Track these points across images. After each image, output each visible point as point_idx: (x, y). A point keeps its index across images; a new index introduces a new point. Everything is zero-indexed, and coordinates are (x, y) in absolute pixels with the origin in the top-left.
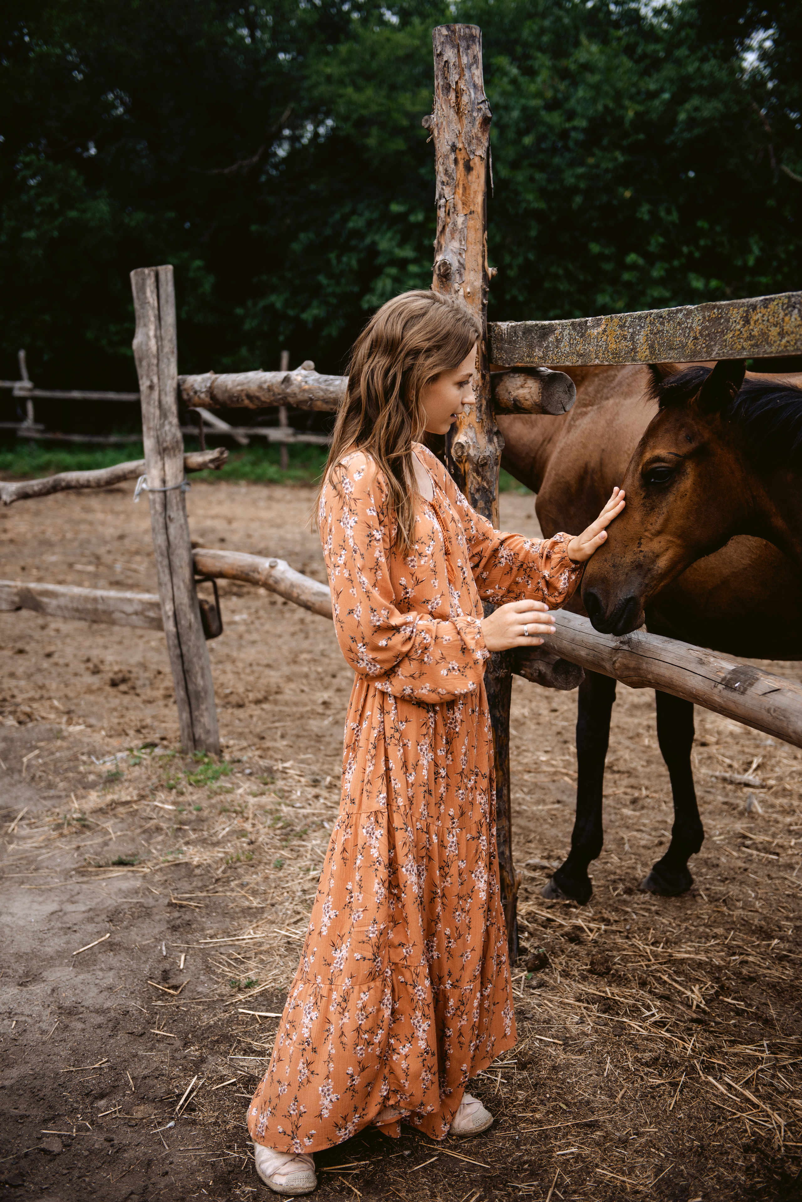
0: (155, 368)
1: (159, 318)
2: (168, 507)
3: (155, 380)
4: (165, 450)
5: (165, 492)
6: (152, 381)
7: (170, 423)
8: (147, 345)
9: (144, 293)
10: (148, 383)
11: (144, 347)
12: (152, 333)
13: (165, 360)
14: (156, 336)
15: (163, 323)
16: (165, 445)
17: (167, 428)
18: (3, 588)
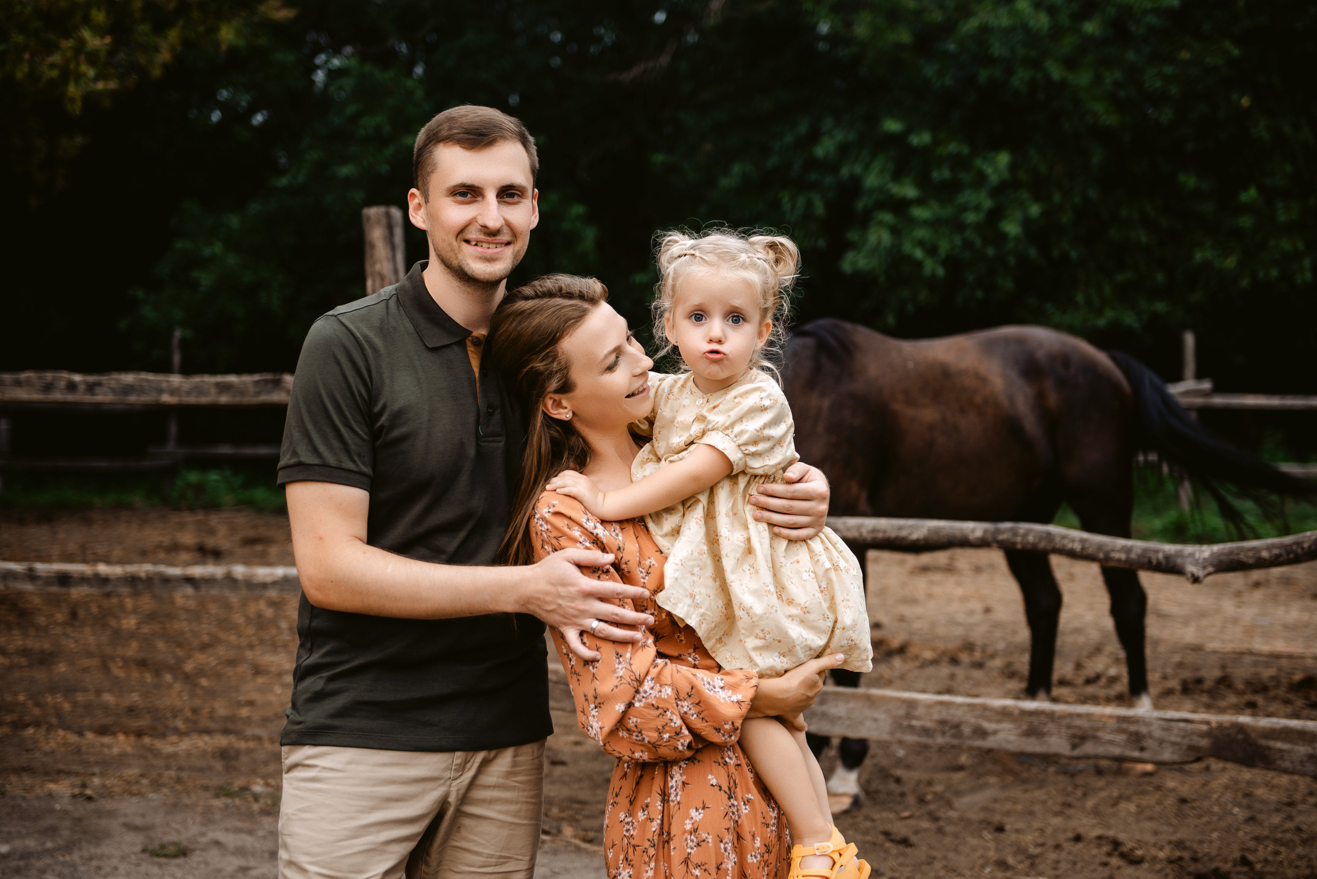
18: (1174, 724)
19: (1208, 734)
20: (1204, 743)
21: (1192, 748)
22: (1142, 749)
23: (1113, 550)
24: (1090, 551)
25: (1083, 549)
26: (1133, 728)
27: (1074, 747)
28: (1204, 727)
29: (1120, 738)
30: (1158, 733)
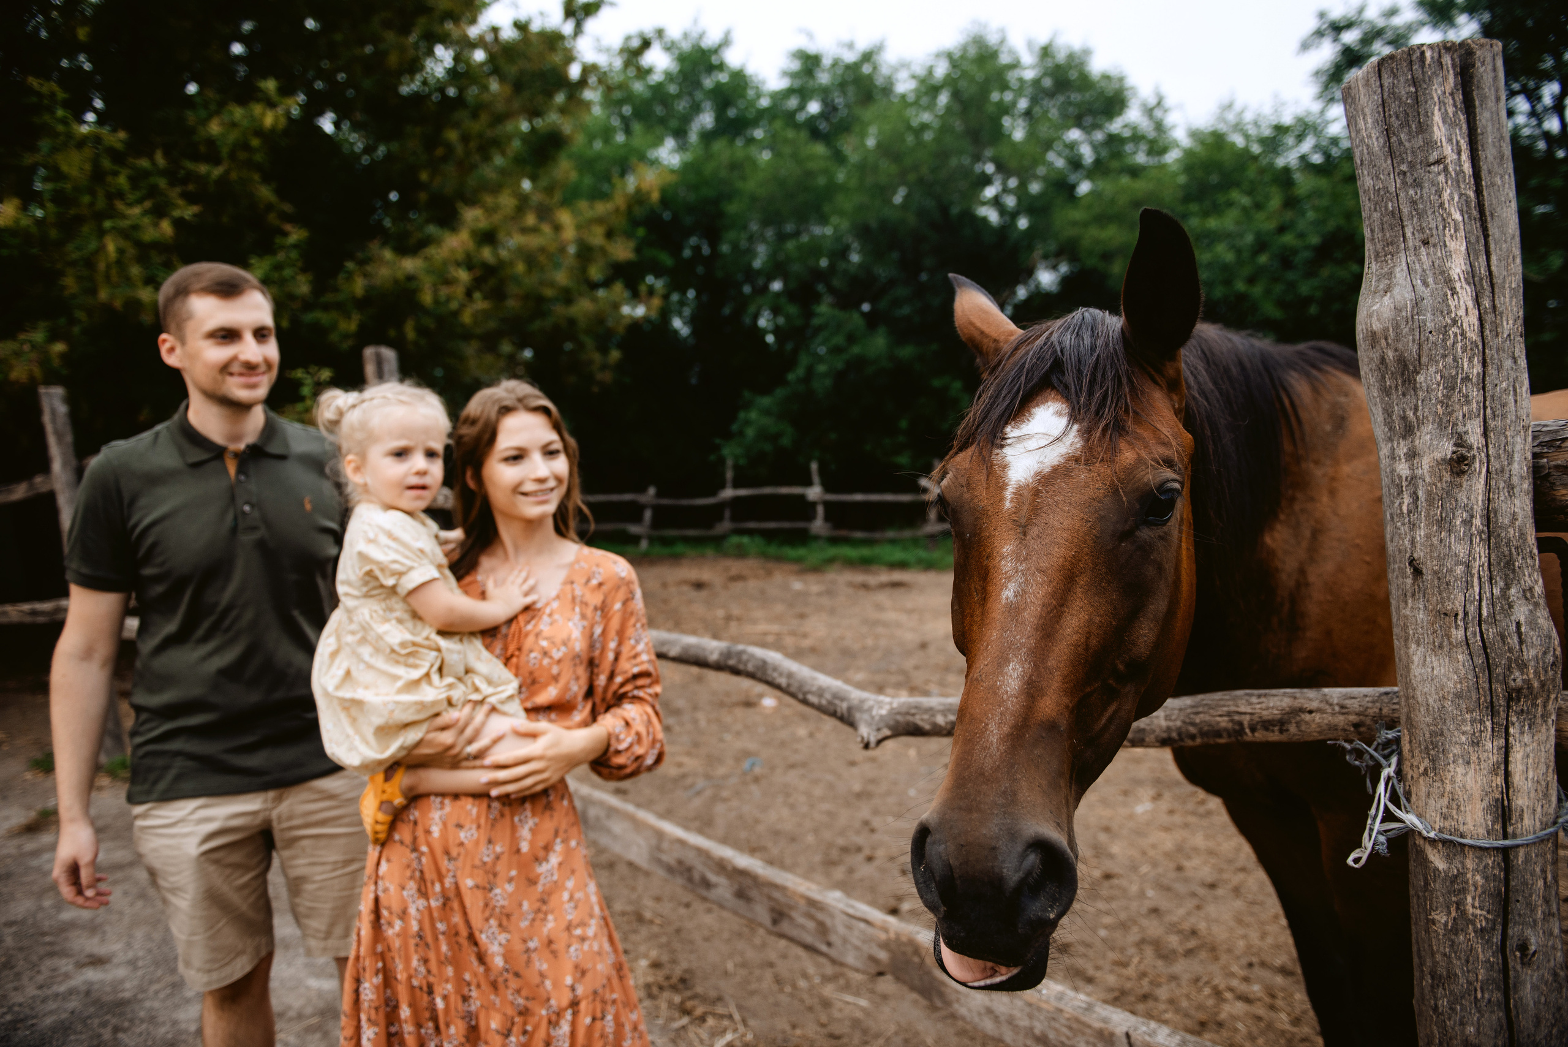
0: (1475, 394)
1: (1482, 215)
2: (1518, 907)
3: (1475, 438)
4: (1513, 695)
5: (1505, 851)
6: (1460, 442)
7: (1527, 593)
8: (1442, 308)
9: (1424, 128)
10: (1447, 448)
11: (1429, 319)
12: (1457, 267)
13: (1508, 363)
14: (1472, 277)
15: (1493, 230)
16: (1518, 678)
17: (1521, 612)
18: (854, 922)
19: (885, 945)
20: (883, 955)
21: (872, 959)
22: (829, 944)
23: (809, 692)
24: (793, 689)
25: (789, 685)
26: (820, 916)
27: (775, 922)
28: (883, 936)
29: (811, 925)
30: (841, 930)
